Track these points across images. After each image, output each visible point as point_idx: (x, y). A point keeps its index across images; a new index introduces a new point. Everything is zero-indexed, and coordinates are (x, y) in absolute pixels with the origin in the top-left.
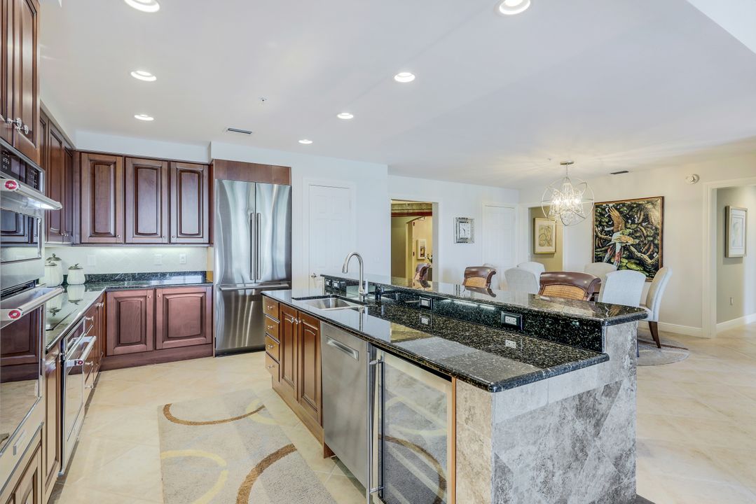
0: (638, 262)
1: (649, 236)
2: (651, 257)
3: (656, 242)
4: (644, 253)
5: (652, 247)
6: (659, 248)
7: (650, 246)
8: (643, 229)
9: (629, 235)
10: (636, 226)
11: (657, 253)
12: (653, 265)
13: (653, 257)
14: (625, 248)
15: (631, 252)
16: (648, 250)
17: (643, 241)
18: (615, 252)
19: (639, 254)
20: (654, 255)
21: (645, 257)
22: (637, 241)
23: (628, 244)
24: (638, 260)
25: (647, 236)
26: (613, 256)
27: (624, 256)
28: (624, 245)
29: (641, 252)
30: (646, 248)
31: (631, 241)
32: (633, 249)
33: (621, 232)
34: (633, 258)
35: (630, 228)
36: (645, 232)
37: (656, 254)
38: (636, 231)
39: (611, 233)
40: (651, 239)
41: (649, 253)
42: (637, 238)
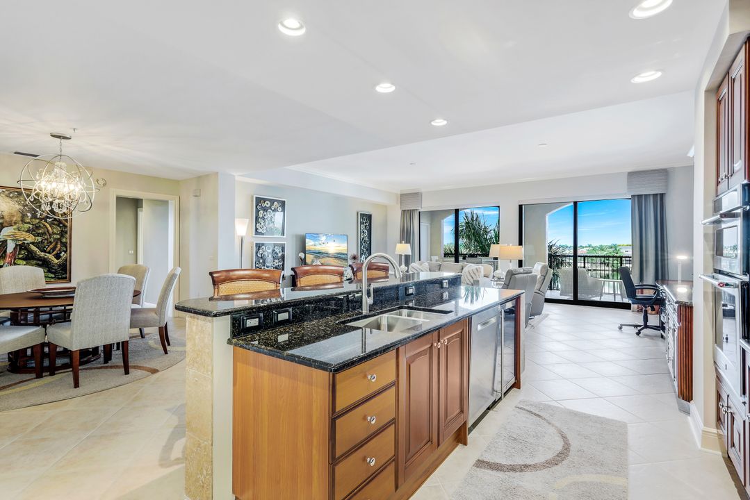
0: (41, 263)
1: (56, 234)
2: (58, 256)
3: (64, 240)
4: (49, 253)
5: (59, 246)
6: (66, 246)
7: (56, 244)
8: (48, 226)
9: (28, 231)
10: (38, 221)
11: (65, 252)
12: (59, 266)
13: (61, 257)
15: (30, 252)
16: (54, 249)
17: (47, 239)
18: (5, 251)
19: (42, 254)
20: (62, 255)
21: (51, 257)
22: (40, 239)
23: (26, 242)
24: (40, 260)
25: (54, 234)
27: (21, 256)
28: (20, 243)
29: (45, 251)
30: (51, 246)
31: (30, 238)
32: (33, 248)
33: (15, 227)
34: (35, 259)
35: (28, 223)
36: (50, 228)
37: (63, 253)
38: (38, 228)
40: (58, 237)
41: (54, 253)
42: (38, 235)
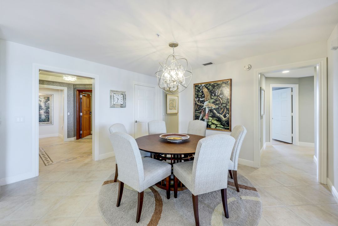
0: (218, 119)
1: (224, 104)
2: (225, 116)
3: (228, 107)
4: (221, 114)
5: (225, 110)
6: (229, 110)
7: (224, 109)
8: (221, 99)
9: (213, 103)
10: (216, 97)
11: (228, 114)
12: (226, 121)
13: (226, 116)
14: (211, 111)
15: (214, 113)
16: (223, 112)
17: (220, 107)
18: (205, 113)
19: (218, 115)
20: (227, 115)
21: (222, 116)
22: (217, 106)
23: (212, 108)
24: (218, 118)
25: (223, 103)
26: (204, 115)
27: (210, 115)
28: (210, 109)
29: (219, 113)
30: (222, 110)
31: (214, 107)
32: (215, 111)
33: (208, 101)
34: (215, 117)
35: (213, 99)
36: (221, 101)
37: (227, 114)
38: (216, 101)
39: (203, 102)
40: (225, 105)
41: (223, 114)
42: (217, 104)
